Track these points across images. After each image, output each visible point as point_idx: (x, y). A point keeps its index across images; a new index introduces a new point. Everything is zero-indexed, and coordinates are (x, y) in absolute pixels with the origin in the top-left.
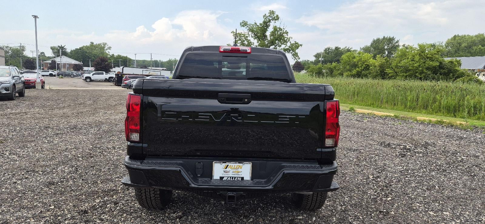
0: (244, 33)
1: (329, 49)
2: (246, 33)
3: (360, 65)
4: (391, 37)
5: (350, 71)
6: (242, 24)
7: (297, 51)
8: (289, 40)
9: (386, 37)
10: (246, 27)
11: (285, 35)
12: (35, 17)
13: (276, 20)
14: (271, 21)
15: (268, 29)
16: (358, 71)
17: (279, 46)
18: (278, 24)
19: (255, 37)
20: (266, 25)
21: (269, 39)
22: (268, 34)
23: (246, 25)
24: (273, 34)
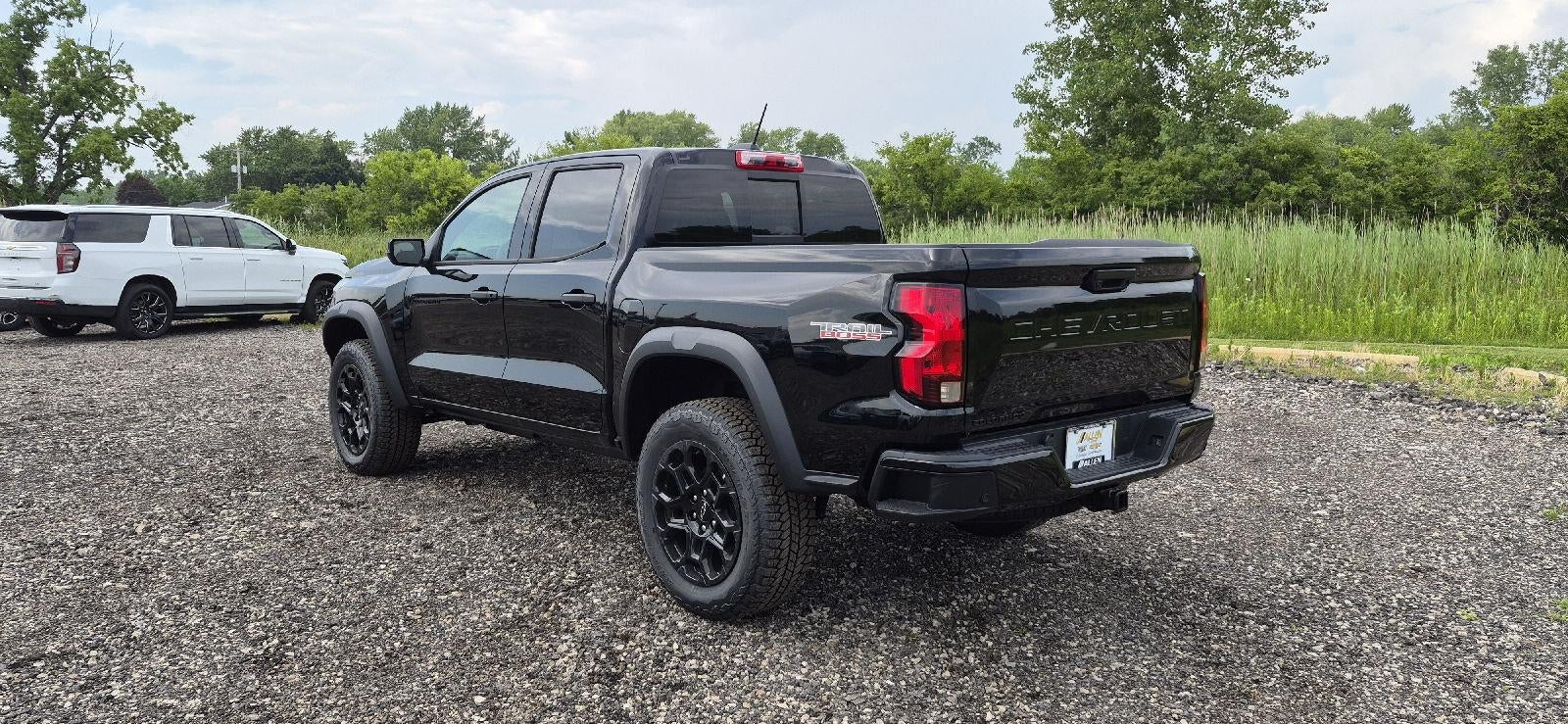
1: (258, 133)
3: (436, 193)
5: (408, 212)
7: (176, 137)
8: (133, 97)
9: (443, 106)
11: (118, 78)
13: (70, 16)
14: (51, 19)
15: (37, 50)
16: (432, 212)
17: (93, 119)
18: (80, 32)
20: (26, 31)
21: (46, 88)
22: (38, 65)
24: (60, 68)
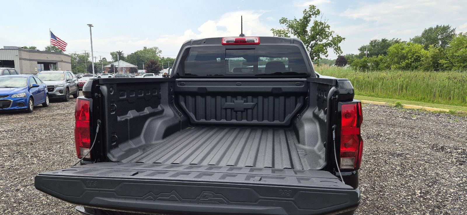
0: (283, 30)
1: (375, 41)
2: (285, 30)
3: (410, 57)
4: (446, 25)
5: (399, 63)
6: (281, 21)
7: (339, 45)
8: (331, 34)
9: (439, 26)
10: (286, 23)
11: (327, 30)
12: (90, 26)
13: (316, 14)
14: (312, 16)
15: (308, 25)
16: (407, 63)
17: (320, 41)
18: (318, 18)
19: (295, 33)
20: (306, 20)
21: (310, 34)
22: (308, 29)
23: (285, 22)
24: (314, 29)
